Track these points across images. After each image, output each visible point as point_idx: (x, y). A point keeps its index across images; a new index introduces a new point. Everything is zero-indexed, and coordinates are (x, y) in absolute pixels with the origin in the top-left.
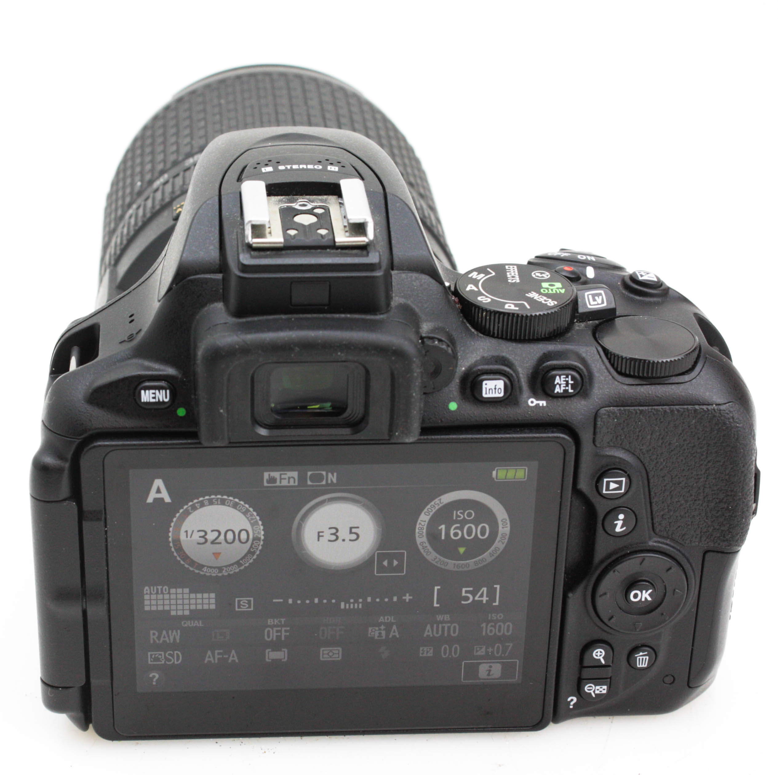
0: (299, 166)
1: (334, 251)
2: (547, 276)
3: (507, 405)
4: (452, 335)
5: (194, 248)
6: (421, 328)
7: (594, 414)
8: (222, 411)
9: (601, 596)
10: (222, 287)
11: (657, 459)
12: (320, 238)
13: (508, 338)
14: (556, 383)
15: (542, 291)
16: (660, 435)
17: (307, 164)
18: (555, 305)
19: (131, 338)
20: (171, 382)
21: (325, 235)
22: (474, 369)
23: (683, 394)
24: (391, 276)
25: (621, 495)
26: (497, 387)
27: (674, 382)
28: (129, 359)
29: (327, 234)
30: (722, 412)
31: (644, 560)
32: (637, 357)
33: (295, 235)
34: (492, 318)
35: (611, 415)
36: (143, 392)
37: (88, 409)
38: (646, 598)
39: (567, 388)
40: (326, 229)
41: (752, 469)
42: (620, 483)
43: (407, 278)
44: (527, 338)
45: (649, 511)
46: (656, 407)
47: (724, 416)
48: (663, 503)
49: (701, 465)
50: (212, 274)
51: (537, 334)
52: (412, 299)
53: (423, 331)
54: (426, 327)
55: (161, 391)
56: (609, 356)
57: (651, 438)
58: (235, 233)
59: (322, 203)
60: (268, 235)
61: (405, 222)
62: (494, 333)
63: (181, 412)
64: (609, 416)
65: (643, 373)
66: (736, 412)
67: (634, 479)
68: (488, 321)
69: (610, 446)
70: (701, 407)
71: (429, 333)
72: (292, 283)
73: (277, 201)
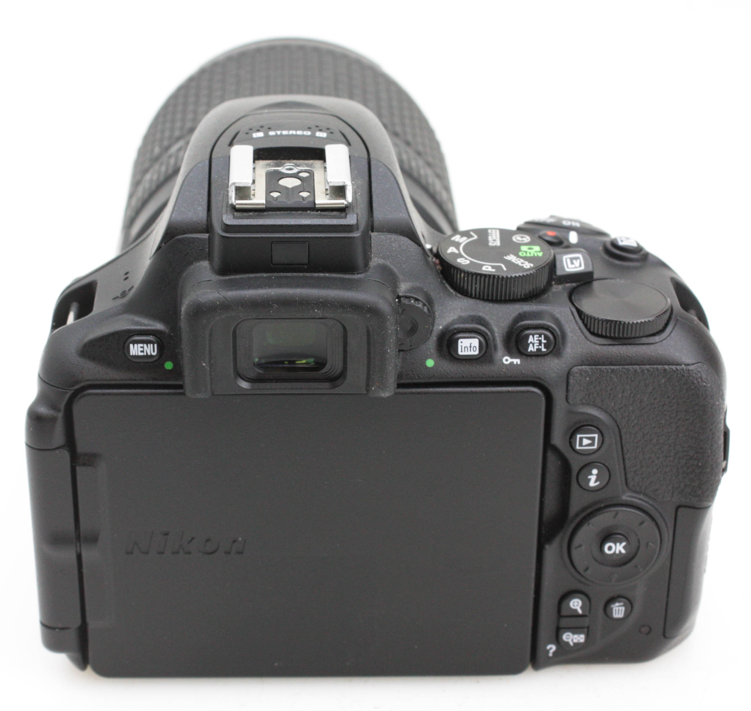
0: (289, 132)
1: (315, 213)
2: (527, 239)
3: (482, 362)
4: (430, 295)
5: (183, 209)
6: (399, 288)
7: (567, 372)
8: (204, 364)
9: (576, 548)
10: (207, 246)
11: (628, 416)
12: (301, 200)
13: (485, 298)
14: (529, 342)
15: (520, 254)
16: (631, 393)
17: (296, 130)
18: (531, 267)
19: (124, 294)
20: (158, 336)
21: (306, 198)
22: (451, 328)
23: (653, 354)
24: (371, 237)
25: (594, 451)
26: (472, 346)
27: (644, 342)
28: (121, 314)
29: (308, 196)
30: (690, 372)
31: (617, 514)
32: (609, 318)
33: (277, 198)
34: (470, 279)
35: (583, 374)
36: (131, 346)
37: (80, 361)
38: (620, 551)
39: (540, 347)
40: (308, 192)
41: (721, 427)
42: (593, 439)
43: (386, 240)
44: (503, 298)
45: (622, 466)
46: (627, 367)
47: (693, 377)
48: (635, 459)
49: (672, 423)
50: (199, 234)
51: (513, 295)
52: (390, 260)
53: (400, 290)
54: (403, 287)
55: (149, 345)
56: (583, 316)
57: (622, 396)
58: (222, 195)
59: (308, 167)
60: (252, 197)
61: (387, 186)
62: (471, 294)
63: (169, 365)
64: (581, 374)
65: (614, 333)
66: (704, 372)
67: (606, 436)
68: (466, 281)
69: (583, 404)
70: (671, 367)
71: (406, 292)
72: (272, 243)
73: (264, 165)
